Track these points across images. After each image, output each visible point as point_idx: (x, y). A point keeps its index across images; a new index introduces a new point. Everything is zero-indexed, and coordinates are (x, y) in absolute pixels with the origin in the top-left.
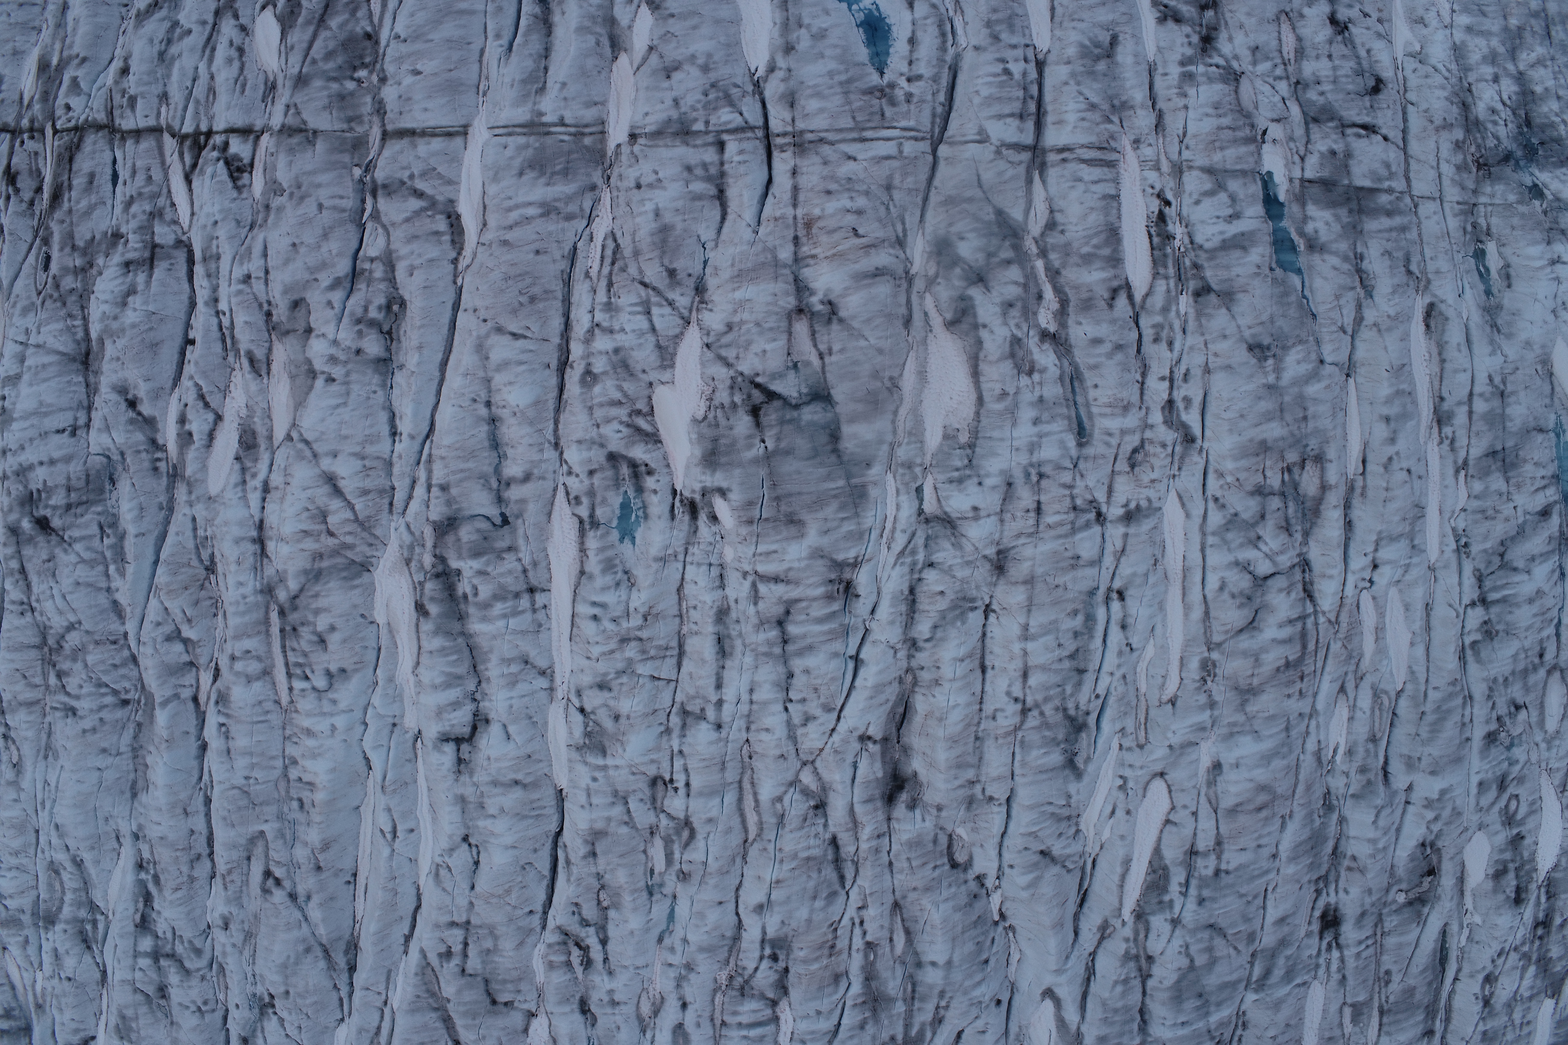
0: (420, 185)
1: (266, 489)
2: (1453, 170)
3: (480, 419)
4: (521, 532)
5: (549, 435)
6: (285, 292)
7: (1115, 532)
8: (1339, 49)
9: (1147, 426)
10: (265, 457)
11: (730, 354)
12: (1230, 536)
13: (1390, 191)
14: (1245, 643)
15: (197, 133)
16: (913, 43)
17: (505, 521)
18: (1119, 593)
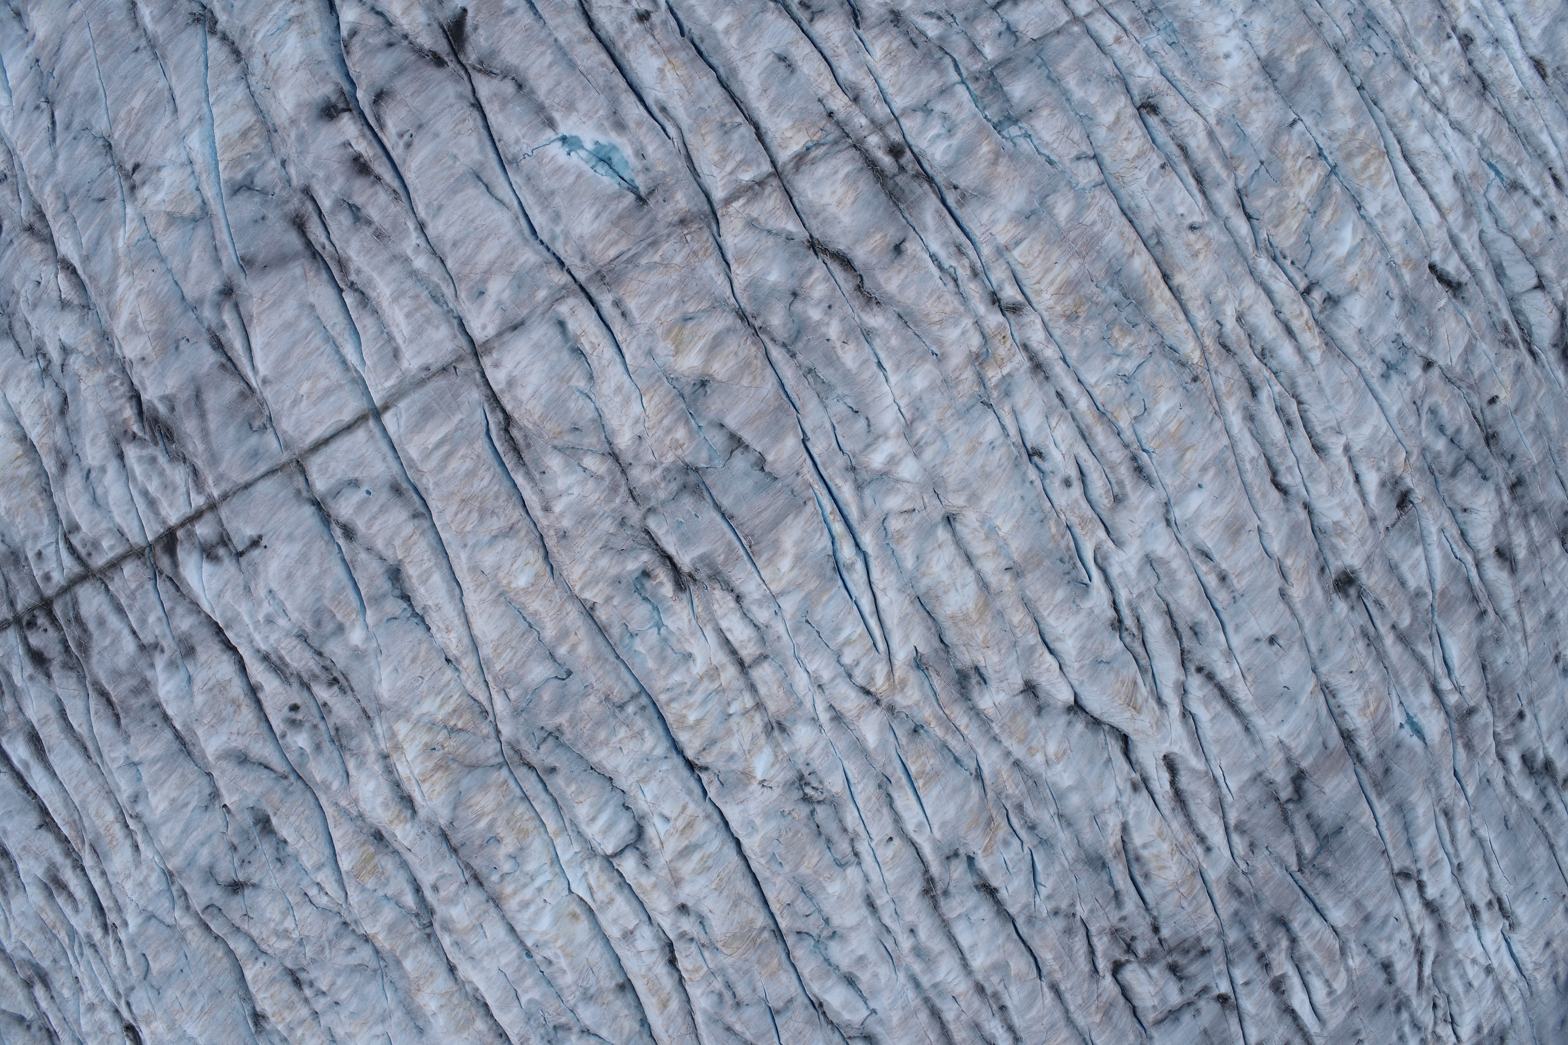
0: (354, 476)
1: (383, 756)
3: (507, 614)
5: (560, 593)
6: (305, 611)
7: (1004, 408)
9: (979, 320)
10: (367, 738)
11: (653, 458)
12: (1091, 359)
13: (1056, 32)
15: (162, 537)
16: (642, 155)
17: (569, 673)
18: (1036, 454)
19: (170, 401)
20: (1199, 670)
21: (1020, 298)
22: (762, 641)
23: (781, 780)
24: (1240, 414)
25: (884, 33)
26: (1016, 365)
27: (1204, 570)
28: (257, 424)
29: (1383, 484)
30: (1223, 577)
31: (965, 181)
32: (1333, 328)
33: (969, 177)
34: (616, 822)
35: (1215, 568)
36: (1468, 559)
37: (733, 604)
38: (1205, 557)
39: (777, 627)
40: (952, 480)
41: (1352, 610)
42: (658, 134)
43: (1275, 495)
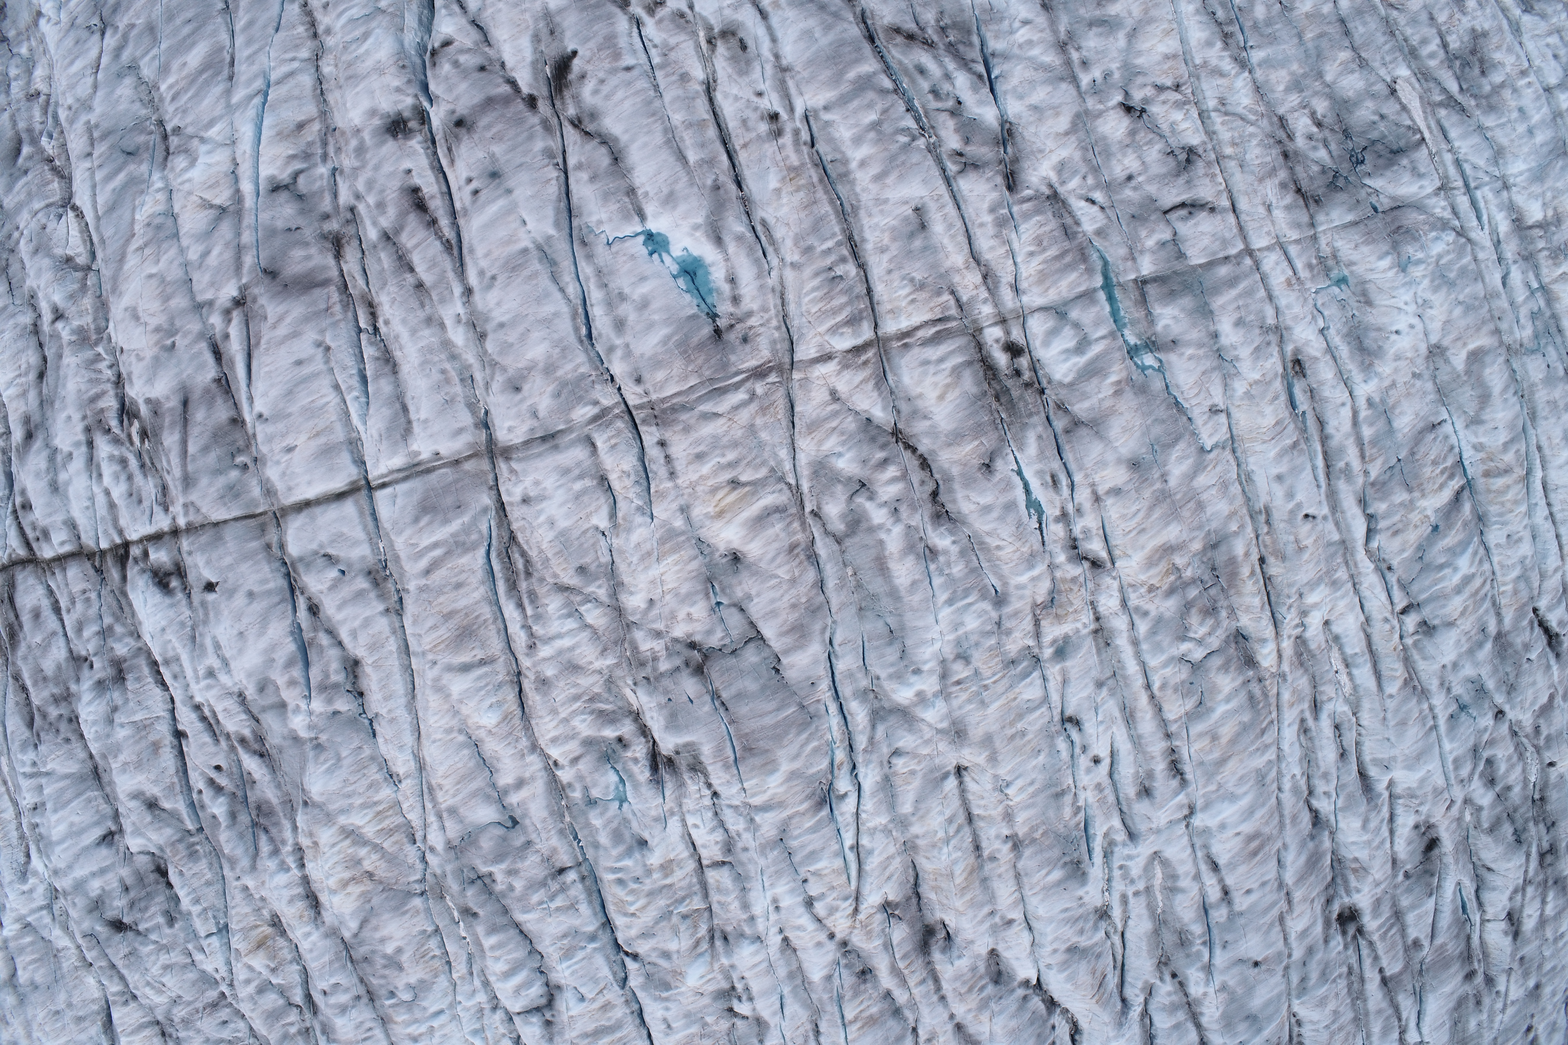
0: (331, 551)
1: (299, 851)
2: (1283, 213)
3: (462, 746)
4: (531, 829)
5: (524, 741)
6: (249, 675)
7: (1053, 670)
8: (1143, 135)
9: (1054, 568)
10: (287, 824)
11: (660, 626)
12: (1158, 638)
13: (1227, 260)
14: (1199, 726)
15: (115, 548)
16: (732, 280)
17: (515, 822)
18: (1071, 721)
19: (155, 406)
20: (1174, 976)
21: (1104, 555)
22: (729, 846)
23: (711, 988)
24: (1296, 727)
25: (1038, 211)
26: (1079, 625)
27: (1210, 881)
28: (240, 459)
29: (1416, 827)
30: (1226, 892)
31: (1081, 408)
32: (1416, 656)
33: (1086, 404)
34: (527, 984)
35: (1221, 881)
36: (1476, 918)
37: (707, 801)
38: (1215, 867)
39: (747, 839)
40: (976, 732)
41: (1346, 947)
42: (757, 261)
43: (1306, 818)
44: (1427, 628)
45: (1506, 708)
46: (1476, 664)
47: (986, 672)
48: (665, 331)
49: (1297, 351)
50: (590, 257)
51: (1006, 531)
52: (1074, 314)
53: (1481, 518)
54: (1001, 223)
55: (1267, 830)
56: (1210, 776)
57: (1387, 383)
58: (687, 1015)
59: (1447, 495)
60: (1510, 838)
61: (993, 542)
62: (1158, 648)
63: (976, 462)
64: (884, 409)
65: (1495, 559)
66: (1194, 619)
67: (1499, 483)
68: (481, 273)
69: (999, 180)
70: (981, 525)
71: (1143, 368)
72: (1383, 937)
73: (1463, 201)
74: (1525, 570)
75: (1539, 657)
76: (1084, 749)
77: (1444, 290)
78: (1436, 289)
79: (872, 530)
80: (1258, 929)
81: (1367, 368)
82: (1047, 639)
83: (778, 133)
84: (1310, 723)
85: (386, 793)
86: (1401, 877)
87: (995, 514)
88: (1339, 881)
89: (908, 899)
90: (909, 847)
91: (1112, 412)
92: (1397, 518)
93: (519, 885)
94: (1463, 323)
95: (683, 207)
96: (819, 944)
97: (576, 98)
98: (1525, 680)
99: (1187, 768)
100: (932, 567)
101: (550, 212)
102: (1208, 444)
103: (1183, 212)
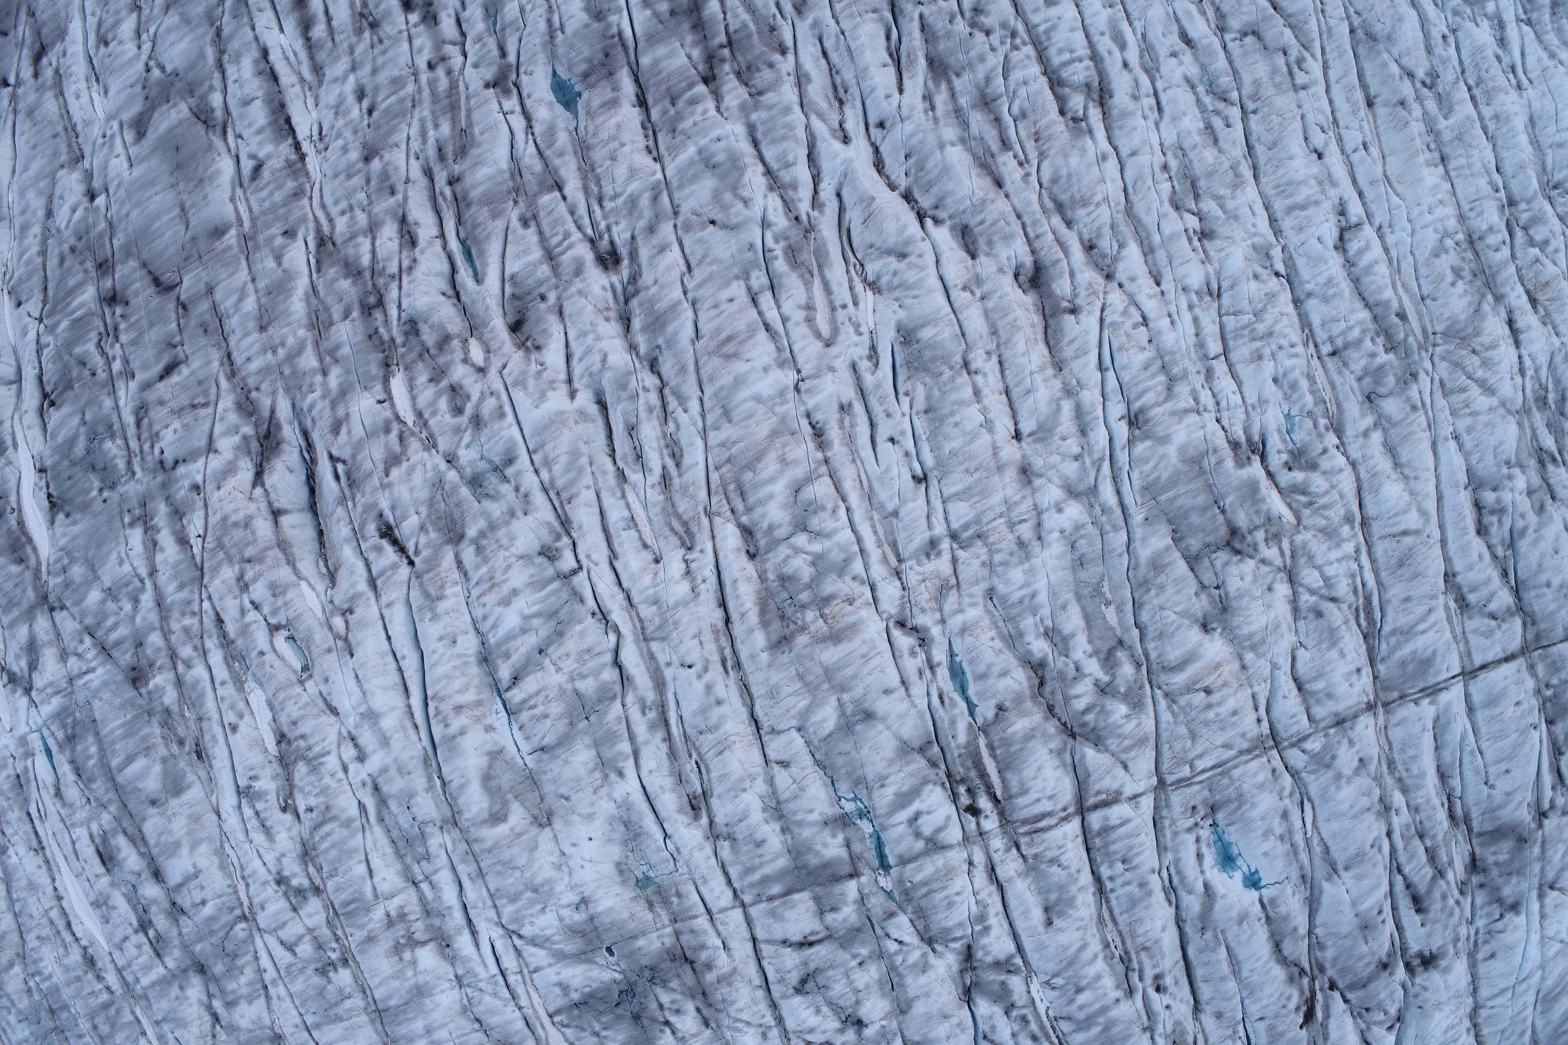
0: (1493, 623)
1: (1522, 372)
2: (709, 943)
4: (1357, 393)
5: (1362, 471)
6: (1550, 517)
7: (940, 529)
8: (847, 1002)
9: (943, 622)
10: (1528, 394)
11: (1263, 570)
12: (843, 556)
13: (771, 899)
14: (799, 472)
16: (1199, 856)
17: (1368, 398)
18: (921, 479)
20: (797, 219)
22: (1209, 374)
23: (1218, 243)
24: (687, 461)
25: (948, 930)
26: (918, 569)
27: (772, 315)
28: (1549, 693)
29: (538, 348)
30: (754, 301)
31: (919, 763)
32: (556, 524)
33: (913, 767)
34: (1361, 252)
35: (760, 313)
36: (454, 244)
37: (1225, 415)
38: (767, 327)
39: (1198, 381)
40: (1011, 474)
41: (608, 229)
42: (1178, 872)
43: (667, 367)
44: (548, 553)
45: (443, 466)
46: (486, 514)
47: (1004, 530)
48: (1255, 814)
49: (697, 817)
50: (1302, 868)
51: (988, 656)
52: (920, 845)
53: (486, 659)
54: (982, 918)
55: (716, 361)
56: (783, 420)
57: (603, 792)
58: (1236, 218)
59: (530, 685)
60: (424, 329)
61: (998, 644)
62: (842, 548)
63: (1011, 715)
64: (1083, 756)
65: (468, 619)
66: (806, 573)
67: (470, 696)
68: (1380, 850)
69: (979, 954)
70: (1009, 659)
71: (855, 799)
72: (567, 235)
73: (510, 962)
74: (432, 609)
75: (405, 518)
76: (907, 454)
77: (539, 880)
78: (548, 881)
79: (1096, 653)
80: (715, 261)
81: (626, 805)
82: (946, 557)
83: (1157, 977)
84: (670, 463)
85: (1462, 425)
86: (552, 297)
87: (996, 670)
88: (621, 299)
89: (1053, 315)
90: (1059, 366)
91: (891, 762)
92: (592, 664)
93: (1368, 343)
94: (515, 850)
95: (1234, 913)
96: (1132, 279)
97: (1302, 992)
98: (424, 494)
99: (807, 429)
100: (1049, 623)
101: (1325, 900)
102: (794, 734)
103: (812, 938)
